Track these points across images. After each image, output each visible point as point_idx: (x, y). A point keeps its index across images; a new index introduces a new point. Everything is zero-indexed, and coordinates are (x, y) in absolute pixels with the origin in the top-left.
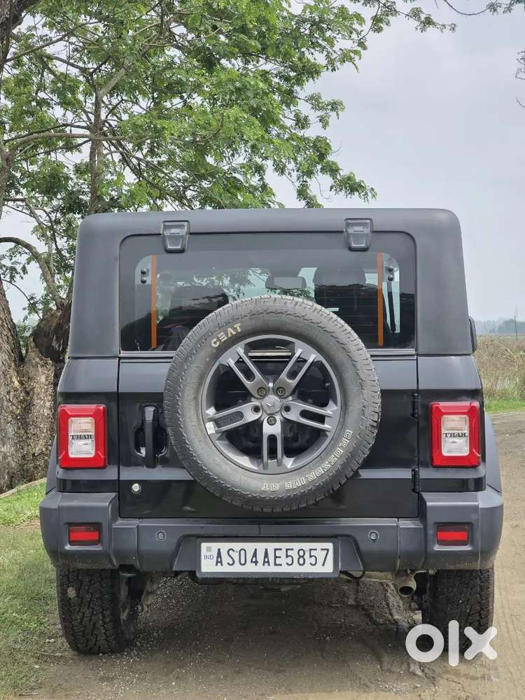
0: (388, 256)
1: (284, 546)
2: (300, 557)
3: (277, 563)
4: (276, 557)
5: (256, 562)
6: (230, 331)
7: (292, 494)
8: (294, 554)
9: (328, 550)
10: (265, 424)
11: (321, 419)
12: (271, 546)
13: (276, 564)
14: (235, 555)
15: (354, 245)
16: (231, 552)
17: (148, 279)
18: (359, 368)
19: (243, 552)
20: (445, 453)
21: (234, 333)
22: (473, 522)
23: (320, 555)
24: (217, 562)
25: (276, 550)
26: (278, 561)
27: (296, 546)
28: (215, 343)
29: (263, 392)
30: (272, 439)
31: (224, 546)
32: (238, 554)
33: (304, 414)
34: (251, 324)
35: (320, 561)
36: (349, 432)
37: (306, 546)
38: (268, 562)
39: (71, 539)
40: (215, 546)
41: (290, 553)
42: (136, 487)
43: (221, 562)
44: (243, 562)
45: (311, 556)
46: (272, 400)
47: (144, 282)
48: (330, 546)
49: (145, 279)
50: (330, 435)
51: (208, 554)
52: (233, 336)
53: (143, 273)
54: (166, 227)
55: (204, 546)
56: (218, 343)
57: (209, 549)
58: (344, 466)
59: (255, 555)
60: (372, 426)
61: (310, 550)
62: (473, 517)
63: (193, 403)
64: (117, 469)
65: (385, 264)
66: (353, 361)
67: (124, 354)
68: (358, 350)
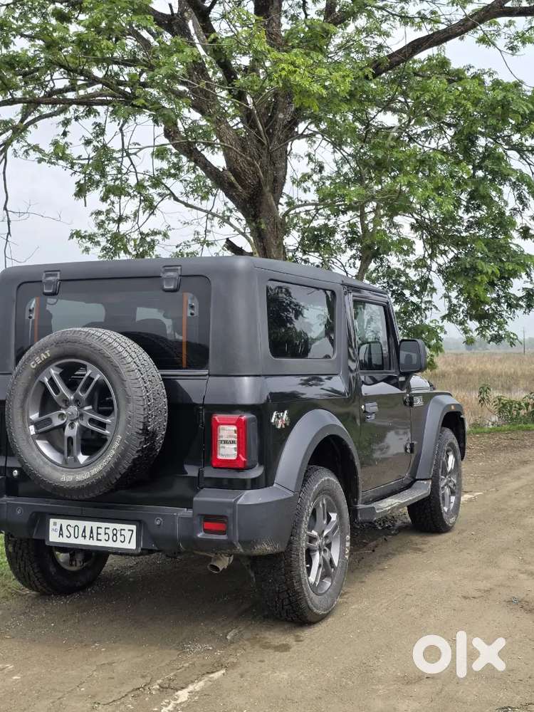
0: (191, 295)
1: (104, 525)
2: (114, 535)
3: (99, 538)
4: (98, 534)
5: (85, 537)
6: (43, 356)
7: (81, 485)
8: (110, 532)
9: (132, 531)
10: (67, 427)
11: (103, 425)
13: (98, 540)
14: (71, 530)
15: (165, 287)
16: (69, 527)
18: (127, 386)
19: (76, 528)
20: (220, 457)
21: (46, 358)
22: (228, 515)
23: (128, 534)
25: (98, 528)
26: (100, 537)
27: (112, 526)
28: (33, 365)
29: (67, 403)
30: (70, 439)
31: (65, 522)
32: (73, 529)
33: (92, 421)
34: (57, 350)
35: (127, 540)
36: (119, 437)
37: (119, 526)
38: (93, 537)
40: (59, 521)
41: (107, 531)
43: (62, 535)
45: (121, 535)
46: (73, 409)
48: (134, 527)
50: (109, 439)
51: (55, 527)
52: (45, 360)
54: (47, 276)
55: (52, 521)
56: (35, 365)
57: (55, 524)
58: (117, 464)
59: (84, 531)
60: (138, 433)
61: (121, 530)
62: (228, 512)
63: (20, 411)
64: (5, 459)
65: (189, 303)
66: (123, 381)
68: (129, 371)
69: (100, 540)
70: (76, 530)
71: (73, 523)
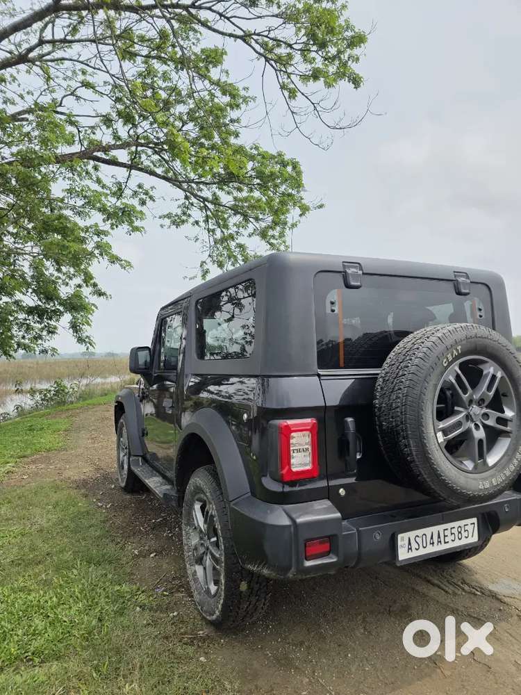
1: (449, 526)
4: (445, 536)
8: (455, 531)
12: (441, 528)
13: (445, 543)
17: (336, 308)
19: (424, 536)
24: (409, 549)
31: (412, 534)
38: (440, 542)
39: (308, 554)
42: (342, 492)
44: (425, 546)
45: (465, 531)
47: (333, 311)
49: (333, 308)
53: (332, 303)
57: (403, 539)
59: (432, 538)
67: (321, 372)
69: (448, 542)
70: (424, 539)
71: (420, 532)
